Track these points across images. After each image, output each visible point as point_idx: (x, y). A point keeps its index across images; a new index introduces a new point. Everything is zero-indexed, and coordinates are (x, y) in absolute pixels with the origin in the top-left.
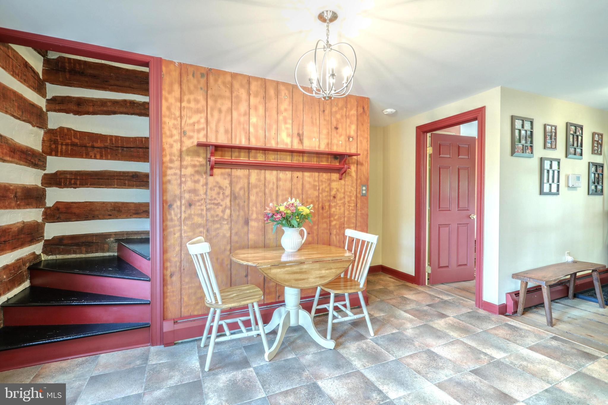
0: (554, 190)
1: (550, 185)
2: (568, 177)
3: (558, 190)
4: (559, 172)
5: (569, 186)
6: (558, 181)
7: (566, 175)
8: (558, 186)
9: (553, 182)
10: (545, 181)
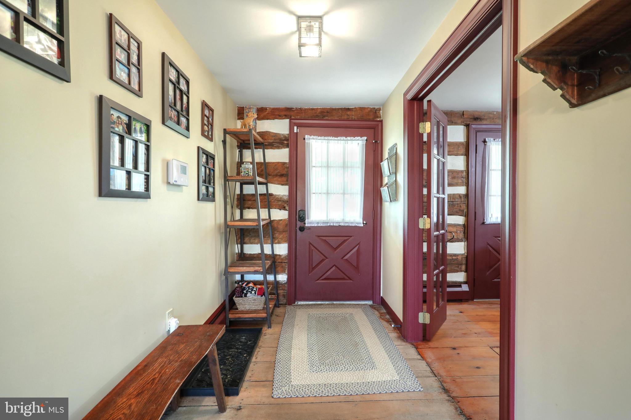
0: (138, 184)
1: (129, 173)
2: (167, 166)
3: (147, 188)
4: (148, 148)
5: (169, 183)
6: (148, 169)
7: (163, 160)
8: (147, 178)
9: (136, 167)
10: (116, 162)
